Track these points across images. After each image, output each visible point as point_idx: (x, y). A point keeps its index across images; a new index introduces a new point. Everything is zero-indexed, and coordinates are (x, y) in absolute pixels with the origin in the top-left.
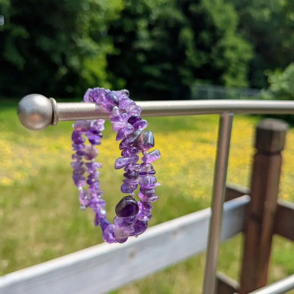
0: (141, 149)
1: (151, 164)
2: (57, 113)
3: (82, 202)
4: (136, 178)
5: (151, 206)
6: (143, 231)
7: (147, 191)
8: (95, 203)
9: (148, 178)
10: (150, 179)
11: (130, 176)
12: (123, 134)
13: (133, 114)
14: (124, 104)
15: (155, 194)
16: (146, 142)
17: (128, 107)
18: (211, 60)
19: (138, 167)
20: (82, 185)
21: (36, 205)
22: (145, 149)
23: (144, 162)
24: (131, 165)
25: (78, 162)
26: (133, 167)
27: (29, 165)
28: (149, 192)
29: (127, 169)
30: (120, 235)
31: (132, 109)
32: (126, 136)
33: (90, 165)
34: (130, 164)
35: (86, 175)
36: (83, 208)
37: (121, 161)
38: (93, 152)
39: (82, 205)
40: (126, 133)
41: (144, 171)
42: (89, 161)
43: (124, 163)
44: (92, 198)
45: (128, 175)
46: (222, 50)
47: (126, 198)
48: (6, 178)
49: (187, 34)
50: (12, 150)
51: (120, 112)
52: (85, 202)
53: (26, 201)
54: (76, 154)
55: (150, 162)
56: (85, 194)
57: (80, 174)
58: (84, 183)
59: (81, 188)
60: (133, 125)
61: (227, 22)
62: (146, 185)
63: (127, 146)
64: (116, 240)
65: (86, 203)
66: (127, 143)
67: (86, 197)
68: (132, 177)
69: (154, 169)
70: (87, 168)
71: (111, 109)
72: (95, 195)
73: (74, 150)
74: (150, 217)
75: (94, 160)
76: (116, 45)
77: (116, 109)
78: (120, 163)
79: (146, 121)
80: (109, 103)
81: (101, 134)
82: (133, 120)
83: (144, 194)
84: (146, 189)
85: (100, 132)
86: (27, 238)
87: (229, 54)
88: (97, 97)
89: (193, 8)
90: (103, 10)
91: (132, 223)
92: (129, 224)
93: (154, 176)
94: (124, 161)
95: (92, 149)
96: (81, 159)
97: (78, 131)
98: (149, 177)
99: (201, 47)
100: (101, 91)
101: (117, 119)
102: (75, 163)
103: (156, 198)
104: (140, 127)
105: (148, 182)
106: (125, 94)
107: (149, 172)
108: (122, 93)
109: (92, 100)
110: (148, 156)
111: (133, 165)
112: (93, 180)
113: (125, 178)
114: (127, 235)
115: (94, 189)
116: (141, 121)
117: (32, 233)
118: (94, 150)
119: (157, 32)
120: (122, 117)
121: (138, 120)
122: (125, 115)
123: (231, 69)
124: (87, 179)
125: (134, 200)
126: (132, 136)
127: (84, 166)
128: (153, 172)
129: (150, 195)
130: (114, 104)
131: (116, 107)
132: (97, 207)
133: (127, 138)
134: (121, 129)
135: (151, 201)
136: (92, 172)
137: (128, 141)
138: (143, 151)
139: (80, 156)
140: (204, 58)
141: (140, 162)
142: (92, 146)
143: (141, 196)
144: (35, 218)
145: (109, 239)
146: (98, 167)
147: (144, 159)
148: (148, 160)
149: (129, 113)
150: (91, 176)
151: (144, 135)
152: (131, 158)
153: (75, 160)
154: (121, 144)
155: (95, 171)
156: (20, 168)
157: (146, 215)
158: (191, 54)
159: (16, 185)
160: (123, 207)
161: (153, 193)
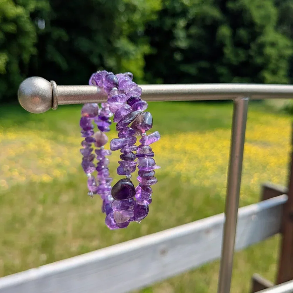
0: (138, 130)
1: (149, 146)
2: (57, 95)
3: (90, 188)
4: (132, 159)
5: (150, 189)
6: (144, 216)
7: (145, 173)
8: (103, 190)
9: (146, 161)
10: (148, 162)
11: (125, 157)
12: (120, 114)
13: (132, 95)
14: (125, 86)
15: (154, 177)
16: (143, 122)
17: (128, 89)
18: (250, 57)
19: (134, 148)
20: (91, 172)
21: (74, 202)
22: (143, 130)
23: (141, 144)
24: (128, 146)
25: (87, 148)
26: (129, 148)
27: (67, 163)
28: (146, 174)
29: (123, 150)
30: (119, 219)
31: (132, 90)
32: (123, 117)
33: (99, 152)
34: (126, 145)
35: (95, 162)
36: (91, 194)
37: (116, 142)
38: (102, 139)
39: (90, 191)
40: (123, 114)
41: (142, 153)
42: (99, 148)
43: (119, 144)
44: (101, 184)
45: (124, 157)
46: (262, 46)
47: (122, 180)
48: (46, 175)
49: (225, 31)
50: (52, 148)
51: (118, 93)
52: (92, 188)
53: (65, 198)
54: (85, 141)
55: (148, 144)
56: (93, 181)
57: (89, 161)
58: (92, 169)
59: (89, 174)
60: (131, 106)
61: (267, 18)
62: (144, 167)
63: (123, 126)
64: (116, 224)
65: (94, 189)
66: (123, 123)
67: (94, 184)
68: (129, 158)
69: (153, 150)
70: (96, 156)
71: (110, 89)
72: (104, 182)
73: (83, 136)
74: (150, 201)
75: (103, 147)
76: (152, 44)
77: (115, 90)
78: (115, 144)
79: (145, 102)
80: (109, 85)
81: (110, 121)
82: (132, 101)
83: (141, 176)
84: (144, 171)
85: (108, 118)
86: (65, 233)
87: (269, 51)
88: (99, 80)
89: (230, 5)
90: (139, 10)
91: (130, 207)
92: (128, 208)
93: (153, 159)
94: (119, 142)
95: (101, 136)
96: (90, 145)
97: (86, 117)
98: (147, 159)
99: (238, 44)
100: (102, 74)
101: (114, 99)
102: (84, 149)
103: (154, 181)
104: (139, 108)
105: (147, 164)
106: (128, 77)
107: (147, 154)
108: (125, 76)
109: (95, 83)
110: (147, 138)
111: (129, 146)
112: (103, 167)
113: (121, 160)
114: (127, 219)
115: (103, 176)
116: (140, 102)
117: (70, 229)
118: (103, 137)
119: (194, 30)
120: (120, 97)
121: (137, 101)
122: (122, 96)
123: (272, 66)
124: (96, 166)
125: (131, 182)
126: (128, 117)
127: (93, 152)
128: (152, 154)
129: (148, 178)
130: (113, 85)
131: (115, 88)
132: (104, 194)
133: (124, 119)
134: (118, 110)
135: (149, 183)
136: (101, 159)
137: (124, 121)
138: (141, 133)
139: (89, 143)
140: (242, 55)
141: (138, 143)
142: (101, 132)
143: (139, 179)
144: (72, 214)
145: (112, 224)
146: (107, 154)
147: (143, 141)
148: (146, 142)
149: (128, 94)
150: (100, 163)
151: (142, 116)
152: (127, 139)
153: (84, 147)
154: (117, 125)
155: (104, 158)
156: (59, 166)
157: (146, 199)
158: (228, 51)
159: (55, 182)
160: (119, 189)
161: (151, 176)
